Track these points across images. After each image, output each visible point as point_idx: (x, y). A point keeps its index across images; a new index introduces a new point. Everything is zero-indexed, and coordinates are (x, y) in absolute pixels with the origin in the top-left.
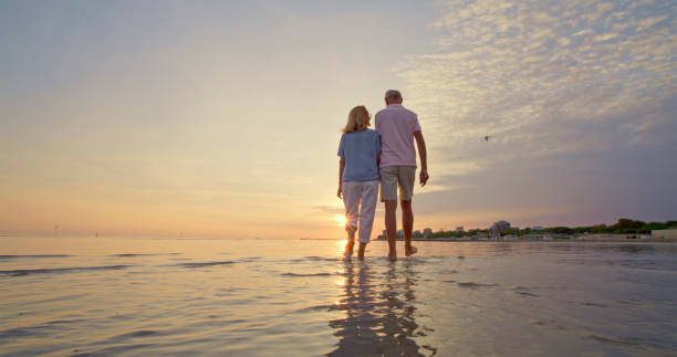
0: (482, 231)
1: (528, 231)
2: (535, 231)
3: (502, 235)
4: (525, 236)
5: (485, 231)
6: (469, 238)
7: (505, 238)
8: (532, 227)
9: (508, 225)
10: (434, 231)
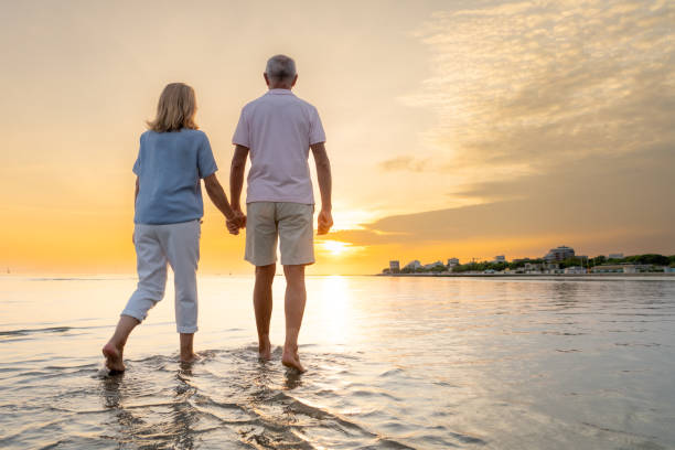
0: (533, 262)
1: (601, 260)
2: (611, 260)
3: (562, 266)
4: (595, 269)
5: (537, 262)
6: (513, 272)
7: (566, 271)
8: (607, 255)
9: (572, 251)
10: (462, 263)
